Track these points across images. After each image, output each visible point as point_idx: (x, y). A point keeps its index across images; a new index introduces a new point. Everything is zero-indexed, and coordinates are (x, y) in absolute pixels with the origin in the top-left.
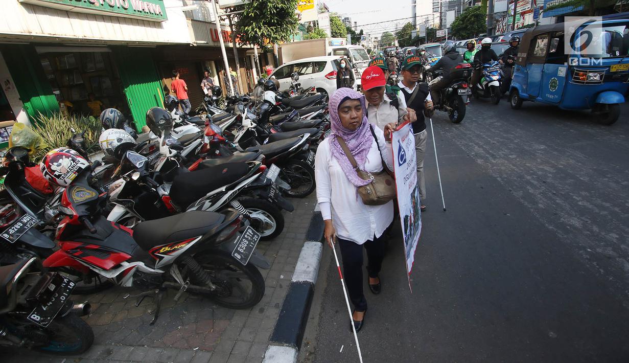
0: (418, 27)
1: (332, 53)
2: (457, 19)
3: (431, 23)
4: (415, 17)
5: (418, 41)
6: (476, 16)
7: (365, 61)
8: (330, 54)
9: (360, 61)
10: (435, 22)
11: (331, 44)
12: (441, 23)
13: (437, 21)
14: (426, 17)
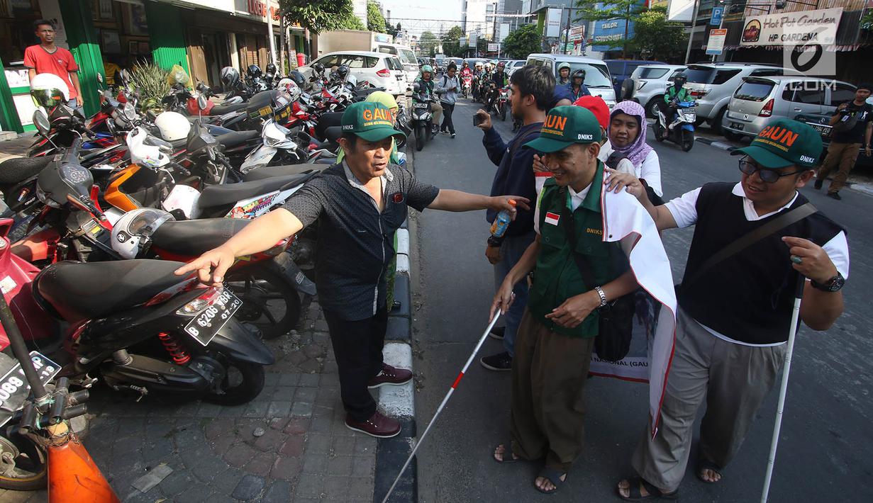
0: (467, 34)
1: (378, 49)
2: (511, 34)
3: (483, 31)
4: (465, 22)
5: (467, 51)
6: (530, 35)
7: (412, 64)
8: (375, 50)
9: (408, 63)
10: (487, 32)
11: (377, 39)
12: (494, 35)
13: (490, 31)
14: (479, 24)
